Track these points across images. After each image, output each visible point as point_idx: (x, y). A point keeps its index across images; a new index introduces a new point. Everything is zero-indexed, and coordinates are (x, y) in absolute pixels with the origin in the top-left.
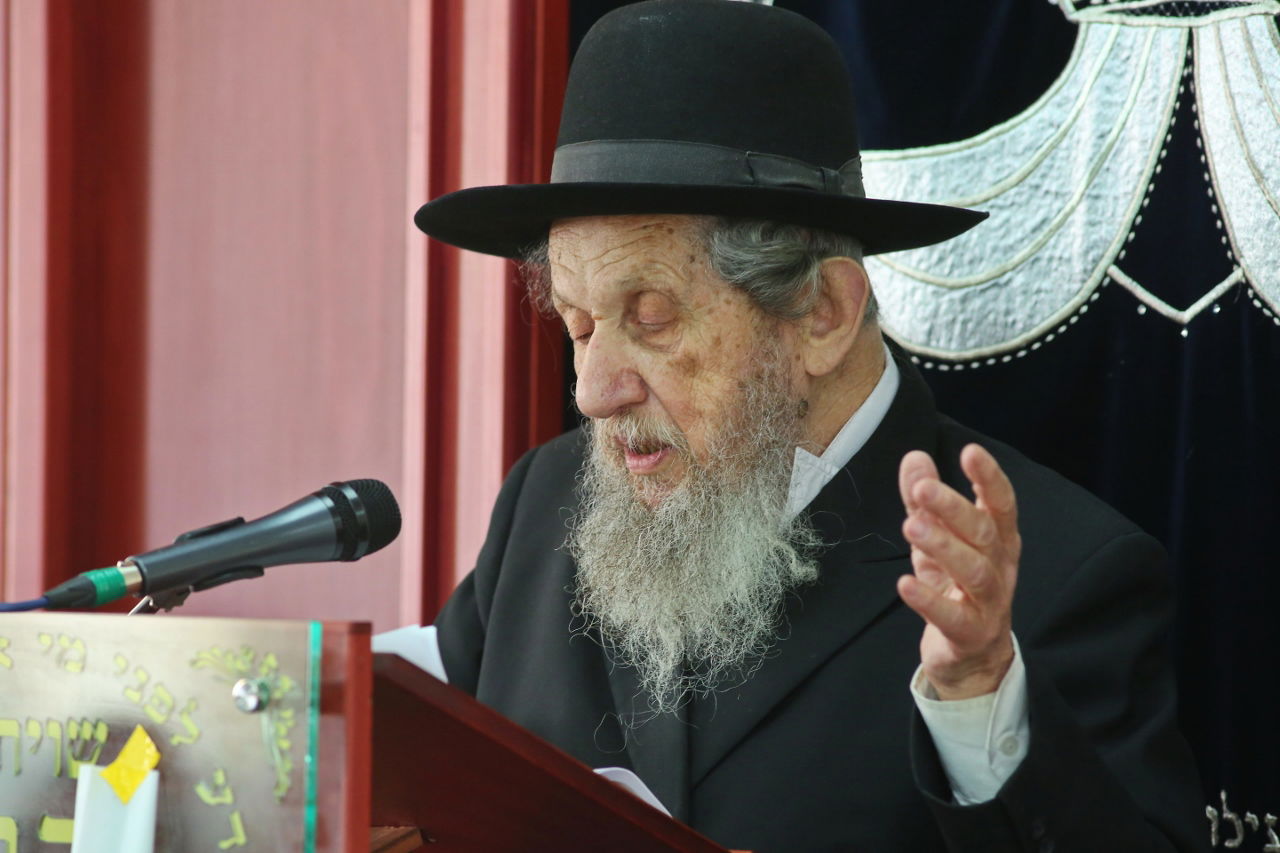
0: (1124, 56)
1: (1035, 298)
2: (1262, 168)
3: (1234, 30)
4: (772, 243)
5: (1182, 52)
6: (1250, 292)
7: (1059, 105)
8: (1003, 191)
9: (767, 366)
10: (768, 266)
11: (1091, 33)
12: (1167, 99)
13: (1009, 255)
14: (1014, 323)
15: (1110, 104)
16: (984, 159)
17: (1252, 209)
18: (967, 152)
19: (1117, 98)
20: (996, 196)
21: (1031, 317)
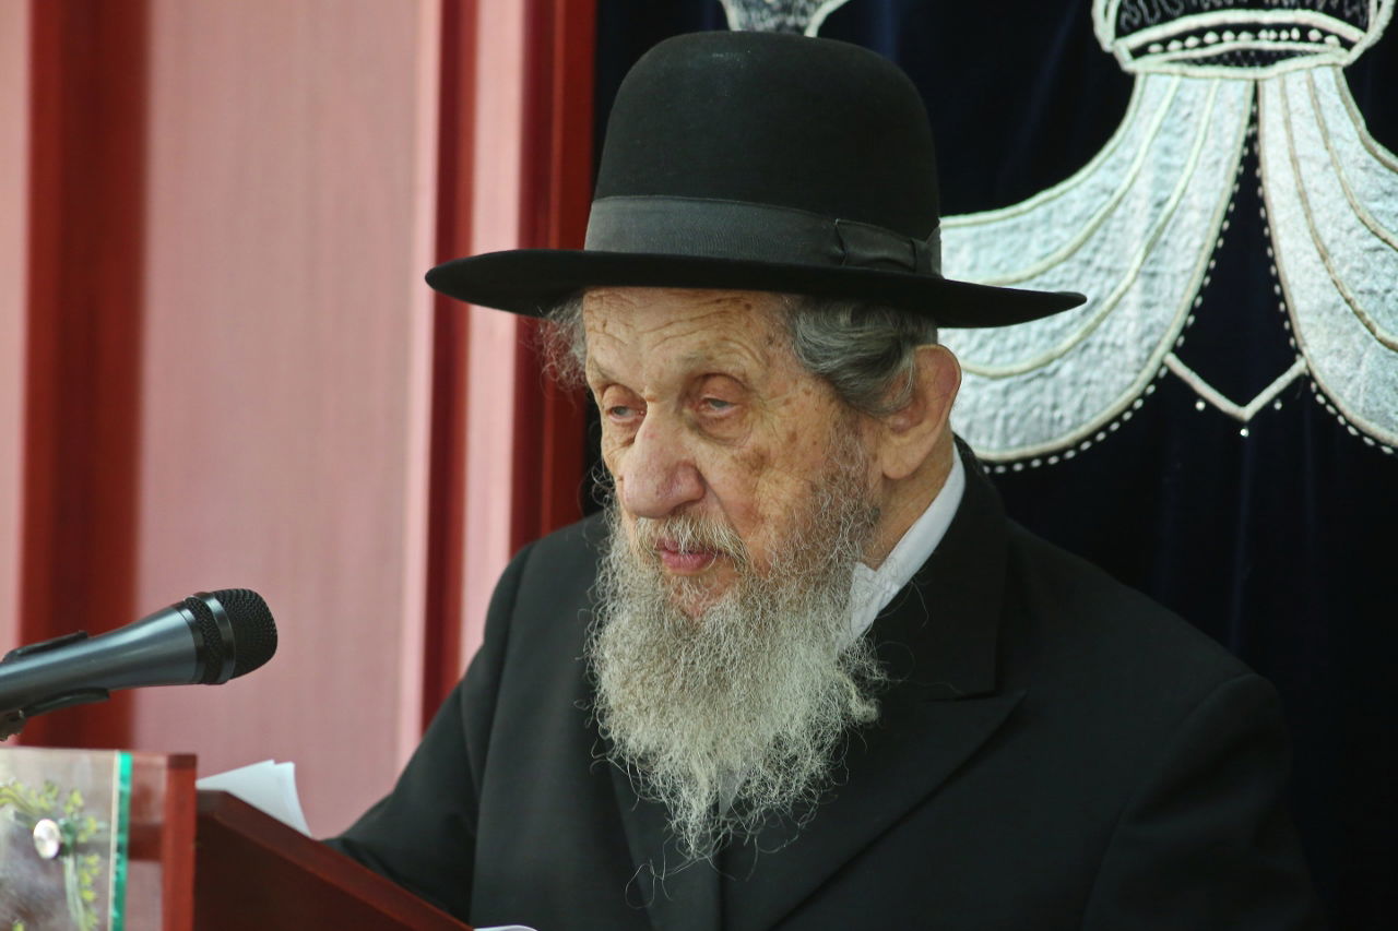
0: (1184, 111)
1: (1084, 390)
2: (1327, 243)
3: (1299, 83)
4: (863, 328)
5: (1246, 108)
6: (1313, 386)
7: (1113, 168)
8: (1051, 266)
9: (844, 466)
10: (859, 354)
11: (1149, 86)
12: (1230, 163)
13: (1056, 341)
14: (1061, 418)
15: (1166, 168)
16: (1030, 230)
17: (1316, 290)
18: (1010, 222)
19: (1176, 160)
20: (1043, 272)
21: (1081, 410)
